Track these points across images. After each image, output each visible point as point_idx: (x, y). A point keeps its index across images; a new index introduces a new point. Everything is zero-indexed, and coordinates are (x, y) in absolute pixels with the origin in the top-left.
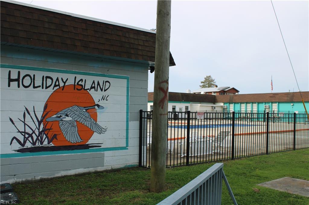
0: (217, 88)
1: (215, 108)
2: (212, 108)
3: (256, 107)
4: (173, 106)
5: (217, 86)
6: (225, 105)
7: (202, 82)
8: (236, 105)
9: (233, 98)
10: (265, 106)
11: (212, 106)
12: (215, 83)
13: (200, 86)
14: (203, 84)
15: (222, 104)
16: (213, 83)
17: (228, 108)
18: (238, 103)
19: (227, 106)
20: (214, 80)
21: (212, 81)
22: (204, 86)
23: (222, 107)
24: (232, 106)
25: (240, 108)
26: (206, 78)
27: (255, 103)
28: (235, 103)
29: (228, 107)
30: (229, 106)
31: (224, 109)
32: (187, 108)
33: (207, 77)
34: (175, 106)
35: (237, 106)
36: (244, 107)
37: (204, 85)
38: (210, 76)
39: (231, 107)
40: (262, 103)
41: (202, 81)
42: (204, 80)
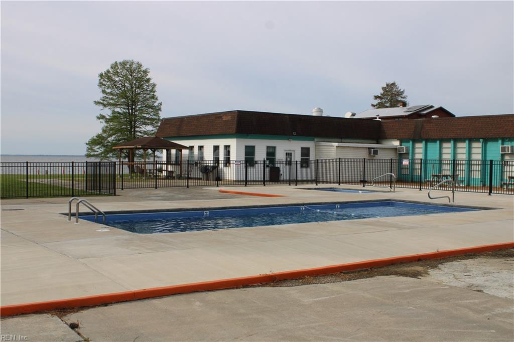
0: (405, 109)
1: (376, 152)
2: (370, 153)
3: (480, 151)
4: (268, 147)
5: (404, 104)
6: (404, 146)
7: (376, 97)
8: (430, 145)
9: (422, 126)
10: (503, 149)
11: (369, 148)
12: (404, 98)
13: (373, 106)
14: (378, 101)
15: (396, 143)
16: (400, 99)
17: (410, 154)
18: (434, 141)
19: (407, 148)
20: (402, 93)
21: (400, 93)
22: (380, 106)
23: (397, 149)
24: (420, 148)
25: (438, 152)
26: (385, 88)
27: (477, 140)
28: (427, 141)
29: (411, 149)
30: (413, 148)
31: (401, 155)
32: (305, 152)
33: (387, 85)
34: (274, 148)
35: (433, 148)
36: (450, 151)
37: (382, 103)
38: (393, 84)
39: (417, 151)
40: (495, 139)
41: (376, 95)
42: (382, 92)
